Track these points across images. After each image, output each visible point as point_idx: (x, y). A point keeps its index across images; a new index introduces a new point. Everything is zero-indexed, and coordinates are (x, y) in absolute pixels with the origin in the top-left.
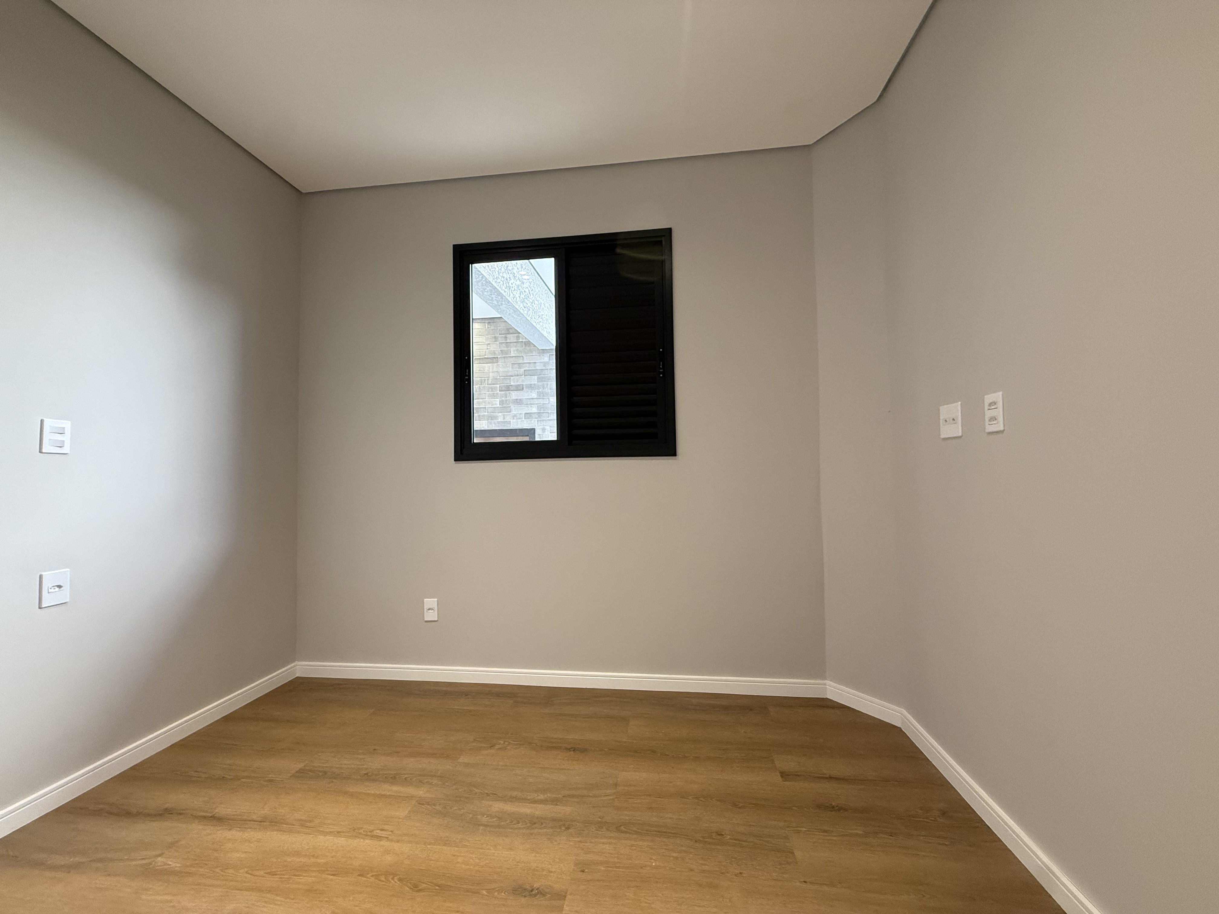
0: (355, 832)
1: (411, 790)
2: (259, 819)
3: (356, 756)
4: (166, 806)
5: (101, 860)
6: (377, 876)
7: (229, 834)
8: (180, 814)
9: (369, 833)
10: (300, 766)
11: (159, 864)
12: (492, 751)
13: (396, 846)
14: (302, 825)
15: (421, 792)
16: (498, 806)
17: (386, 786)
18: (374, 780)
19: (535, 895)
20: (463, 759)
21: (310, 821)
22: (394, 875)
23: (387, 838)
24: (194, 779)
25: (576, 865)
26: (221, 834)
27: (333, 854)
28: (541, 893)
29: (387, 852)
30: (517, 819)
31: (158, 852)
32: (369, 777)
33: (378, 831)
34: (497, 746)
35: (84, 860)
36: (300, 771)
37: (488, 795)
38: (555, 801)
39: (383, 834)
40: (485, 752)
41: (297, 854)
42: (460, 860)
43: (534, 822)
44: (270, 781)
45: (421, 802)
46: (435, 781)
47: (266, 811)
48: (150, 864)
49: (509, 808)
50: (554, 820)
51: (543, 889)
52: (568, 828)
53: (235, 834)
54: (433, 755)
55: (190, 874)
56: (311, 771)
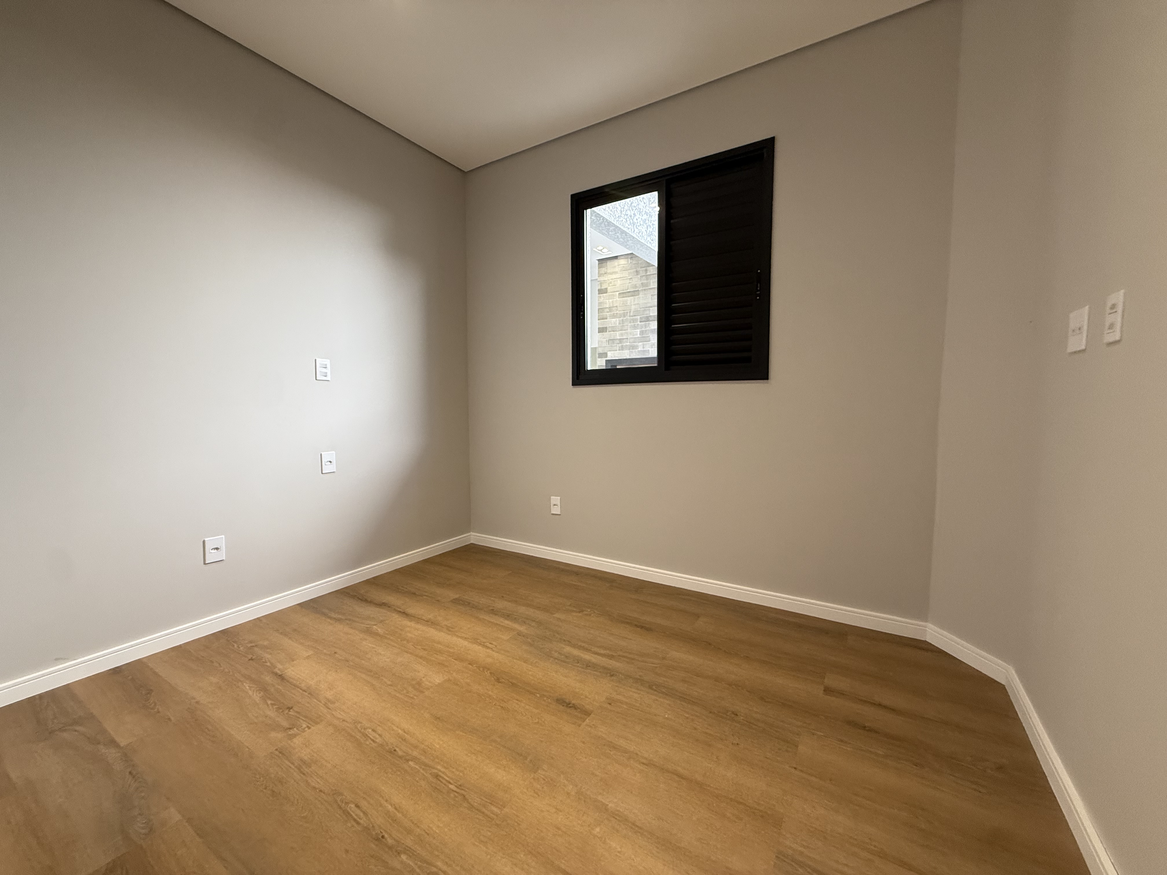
0: (475, 641)
1: (516, 626)
2: (426, 620)
3: (490, 598)
4: (384, 601)
5: (350, 620)
6: (479, 668)
7: (409, 623)
8: (389, 607)
9: (482, 643)
10: (457, 596)
11: (374, 629)
12: (580, 614)
13: (496, 655)
14: (447, 629)
15: (522, 629)
16: (568, 649)
17: (502, 620)
18: (496, 615)
19: (570, 707)
20: (557, 615)
21: (452, 628)
22: (488, 669)
23: (492, 649)
24: (400, 590)
25: (607, 698)
26: (407, 622)
27: (459, 649)
28: (575, 707)
29: (489, 656)
30: (578, 660)
31: (375, 623)
32: (493, 612)
33: (488, 644)
34: (585, 612)
35: (343, 618)
36: (456, 599)
37: (564, 640)
38: (611, 657)
39: (490, 646)
40: (574, 614)
41: (439, 643)
42: (530, 673)
43: (588, 665)
44: (438, 601)
45: (519, 634)
46: (533, 624)
47: (431, 616)
48: (370, 628)
49: (576, 652)
50: (605, 668)
51: (577, 705)
52: (612, 676)
53: (413, 624)
54: (538, 608)
55: (386, 638)
56: (461, 600)
